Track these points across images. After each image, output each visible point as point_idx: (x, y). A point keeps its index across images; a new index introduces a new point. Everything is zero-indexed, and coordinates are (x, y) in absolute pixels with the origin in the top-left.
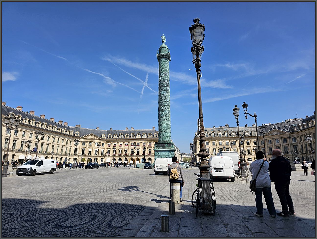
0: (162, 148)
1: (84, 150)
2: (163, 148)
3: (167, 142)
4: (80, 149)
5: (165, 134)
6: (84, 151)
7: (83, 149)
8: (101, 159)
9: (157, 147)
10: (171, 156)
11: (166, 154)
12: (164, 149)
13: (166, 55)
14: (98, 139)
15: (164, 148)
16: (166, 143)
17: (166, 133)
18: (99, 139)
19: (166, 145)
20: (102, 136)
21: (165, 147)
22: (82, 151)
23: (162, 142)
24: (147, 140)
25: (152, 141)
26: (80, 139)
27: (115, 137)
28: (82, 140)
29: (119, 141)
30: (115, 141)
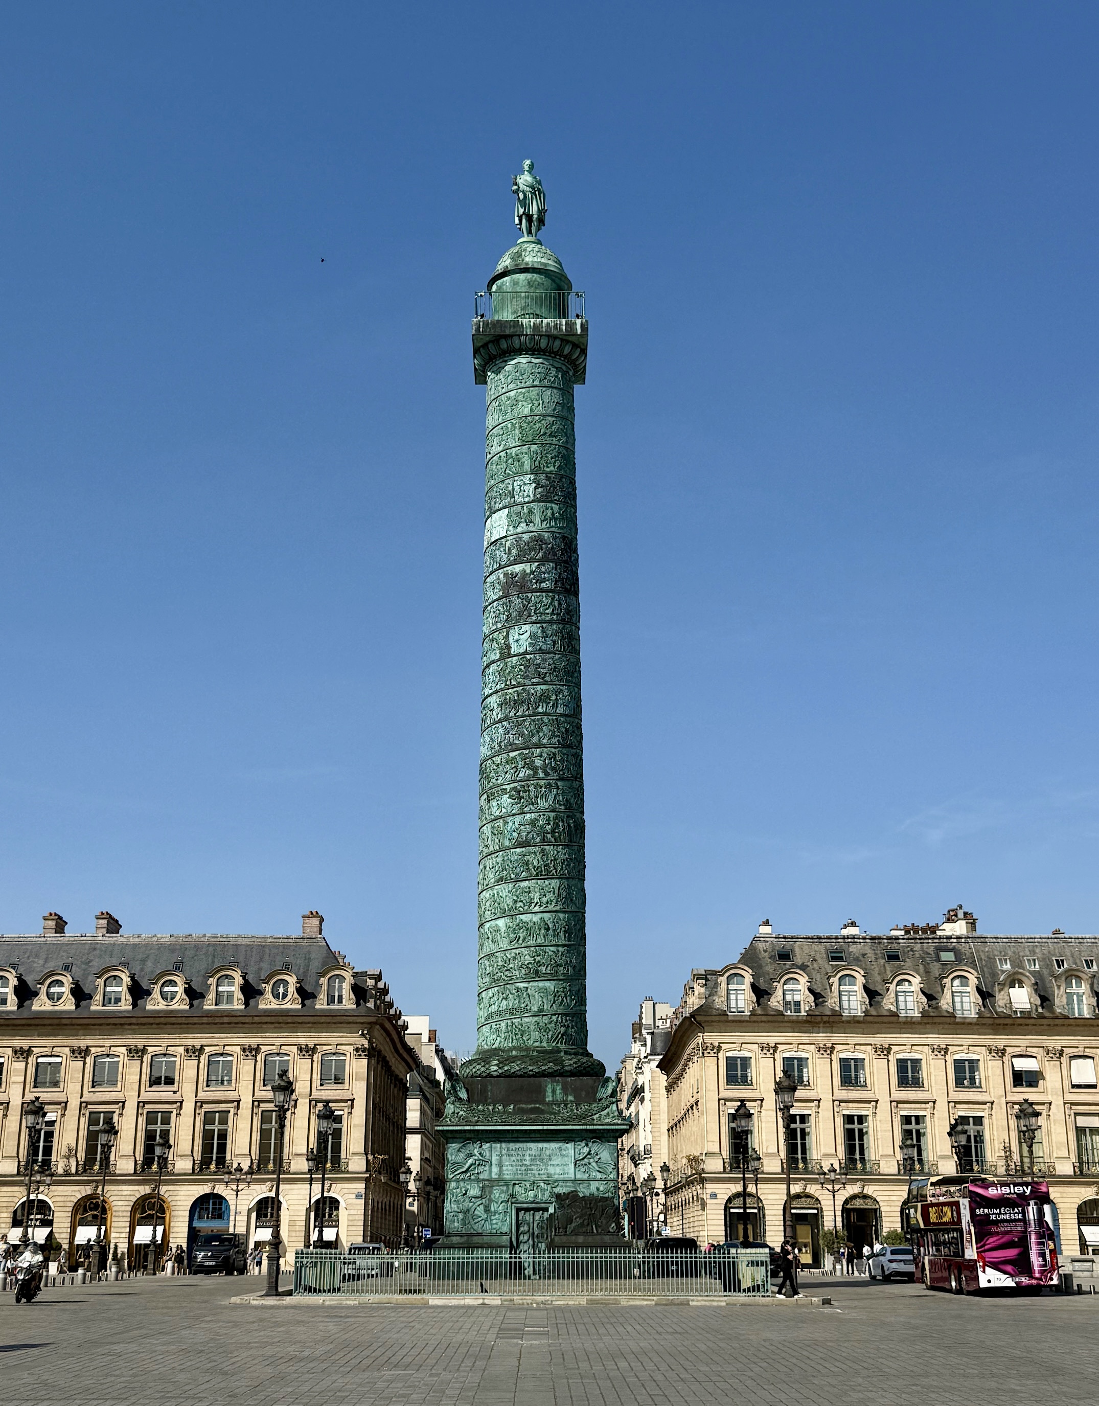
0: (516, 1112)
2: (523, 1111)
3: (558, 1061)
5: (542, 990)
9: (473, 1100)
10: (594, 1186)
11: (551, 1170)
12: (534, 1122)
15: (533, 1111)
19: (554, 1090)
21: (543, 1101)
23: (513, 1059)
24: (254, 1032)
25: (302, 1041)
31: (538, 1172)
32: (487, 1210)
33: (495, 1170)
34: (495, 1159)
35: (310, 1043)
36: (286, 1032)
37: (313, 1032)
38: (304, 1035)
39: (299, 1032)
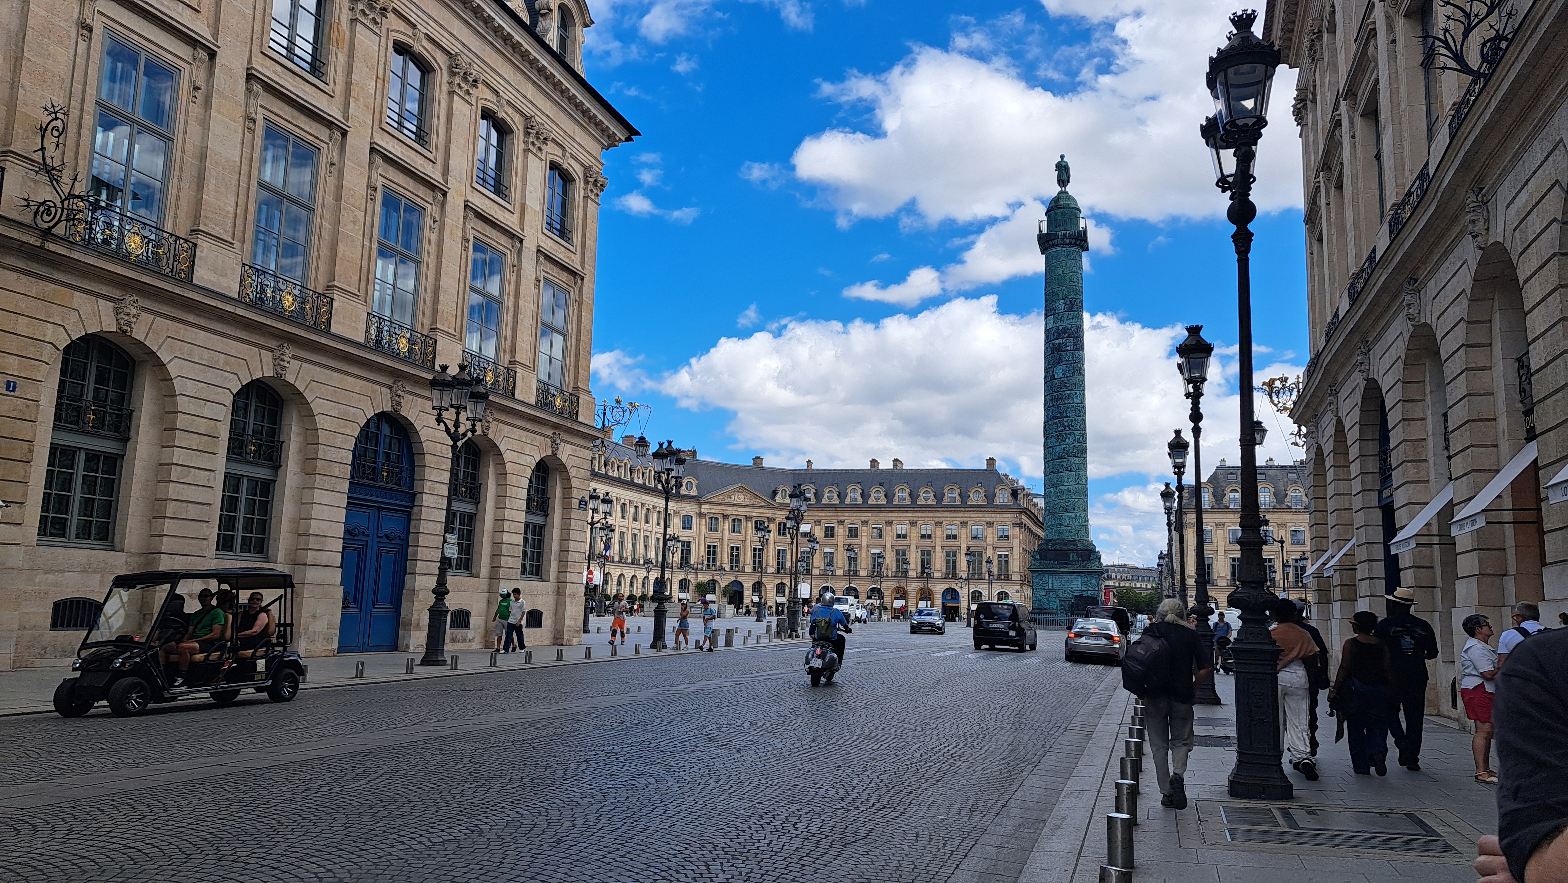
1: (715, 547)
3: (1075, 545)
4: (702, 547)
5: (1068, 516)
6: (714, 552)
7: (709, 547)
8: (778, 586)
9: (1041, 559)
10: (1089, 592)
12: (1065, 568)
14: (763, 504)
16: (1072, 550)
17: (1073, 515)
18: (770, 507)
19: (1073, 556)
20: (779, 495)
22: (709, 553)
23: (1058, 544)
24: (966, 515)
25: (988, 520)
26: (700, 504)
27: (830, 498)
28: (706, 509)
29: (847, 514)
30: (831, 514)
31: (1067, 587)
32: (1048, 600)
33: (1051, 585)
34: (1050, 581)
35: (992, 520)
36: (980, 515)
37: (993, 515)
38: (989, 517)
39: (987, 515)
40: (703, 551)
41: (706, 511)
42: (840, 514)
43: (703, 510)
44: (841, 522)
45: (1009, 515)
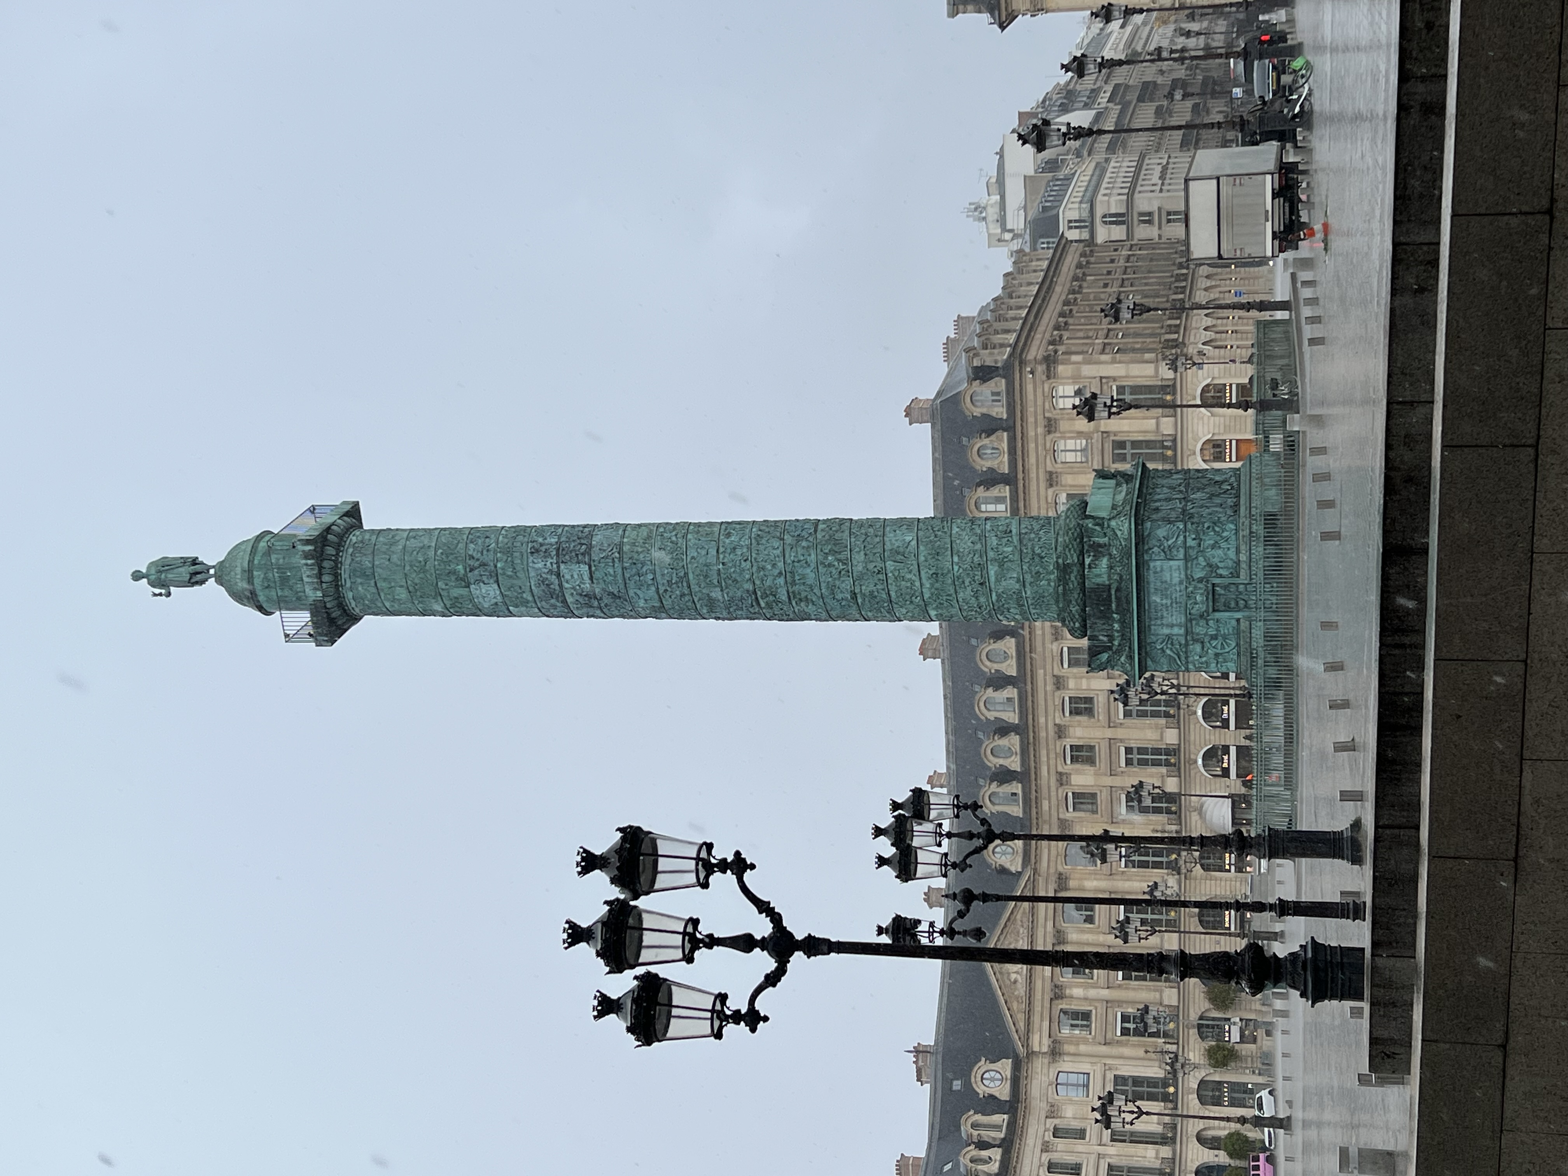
2: (1119, 604)
3: (1068, 565)
4: (1126, 1051)
11: (1176, 580)
12: (1129, 596)
13: (321, 568)
15: (1118, 596)
21: (1109, 587)
24: (1033, 475)
25: (1040, 430)
26: (1031, 1054)
27: (1010, 753)
28: (1040, 1042)
29: (1042, 720)
30: (1044, 752)
34: (1166, 631)
35: (1041, 422)
36: (1032, 446)
37: (1031, 419)
38: (1034, 430)
39: (1031, 433)
40: (1134, 1048)
41: (1046, 1041)
42: (1043, 734)
43: (1045, 1049)
44: (1061, 732)
45: (1030, 388)
